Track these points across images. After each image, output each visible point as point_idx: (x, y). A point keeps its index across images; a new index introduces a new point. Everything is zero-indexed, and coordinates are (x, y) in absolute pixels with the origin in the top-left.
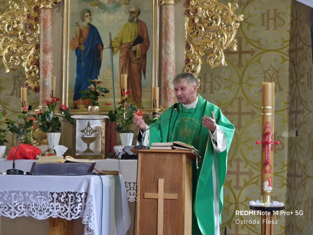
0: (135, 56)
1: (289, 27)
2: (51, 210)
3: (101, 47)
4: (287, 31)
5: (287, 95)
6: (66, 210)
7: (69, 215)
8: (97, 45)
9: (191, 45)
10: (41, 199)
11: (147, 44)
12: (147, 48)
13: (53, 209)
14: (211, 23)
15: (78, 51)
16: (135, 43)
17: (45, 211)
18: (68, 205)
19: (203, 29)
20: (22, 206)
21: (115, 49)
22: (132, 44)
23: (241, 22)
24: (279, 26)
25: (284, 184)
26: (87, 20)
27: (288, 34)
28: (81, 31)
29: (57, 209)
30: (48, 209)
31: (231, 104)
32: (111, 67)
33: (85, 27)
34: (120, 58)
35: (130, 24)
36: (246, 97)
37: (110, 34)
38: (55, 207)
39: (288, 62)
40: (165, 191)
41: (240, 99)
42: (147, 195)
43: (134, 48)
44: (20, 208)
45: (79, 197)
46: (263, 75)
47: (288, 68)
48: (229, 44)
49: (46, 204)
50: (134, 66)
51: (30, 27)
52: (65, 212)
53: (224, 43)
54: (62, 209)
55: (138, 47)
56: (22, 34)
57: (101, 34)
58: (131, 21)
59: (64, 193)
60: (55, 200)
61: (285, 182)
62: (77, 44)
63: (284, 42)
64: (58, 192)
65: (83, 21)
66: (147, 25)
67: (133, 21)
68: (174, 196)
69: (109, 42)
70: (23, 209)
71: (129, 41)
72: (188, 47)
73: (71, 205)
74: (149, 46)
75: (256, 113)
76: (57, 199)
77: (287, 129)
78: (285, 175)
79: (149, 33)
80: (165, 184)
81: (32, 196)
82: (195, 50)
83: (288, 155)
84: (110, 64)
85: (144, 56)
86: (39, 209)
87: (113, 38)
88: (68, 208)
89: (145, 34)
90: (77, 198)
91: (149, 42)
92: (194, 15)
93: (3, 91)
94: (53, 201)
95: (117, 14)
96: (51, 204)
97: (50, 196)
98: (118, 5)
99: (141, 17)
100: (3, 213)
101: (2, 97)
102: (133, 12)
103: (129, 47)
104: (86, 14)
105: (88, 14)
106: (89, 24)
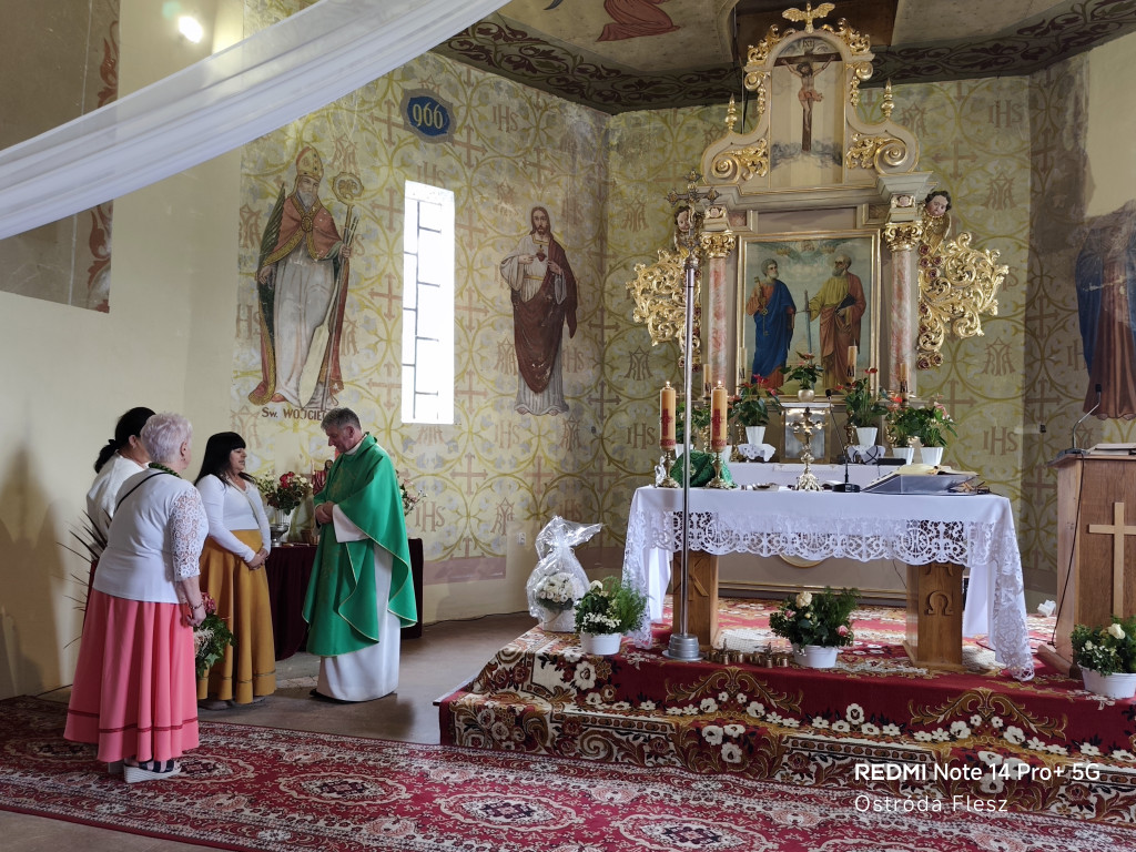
0: (844, 322)
1: (1025, 287)
2: (934, 551)
3: (792, 310)
4: (1023, 292)
5: (1021, 378)
6: (964, 551)
7: (969, 559)
8: (786, 307)
9: (928, 307)
10: (915, 532)
11: (861, 306)
12: (862, 311)
13: (939, 548)
14: (961, 278)
15: (757, 316)
16: (844, 305)
17: (924, 552)
18: (966, 543)
19: (949, 284)
20: (880, 542)
21: (814, 313)
22: (839, 306)
23: (1005, 276)
24: (1010, 285)
25: (1017, 497)
26: (772, 274)
27: (1024, 296)
28: (762, 288)
29: (945, 549)
30: (930, 549)
31: (940, 389)
32: (807, 337)
33: (768, 284)
34: (821, 325)
35: (836, 279)
36: (962, 381)
37: (806, 293)
38: (942, 546)
39: (1023, 334)
40: (1127, 521)
41: (953, 383)
42: (1095, 529)
43: (841, 312)
44: (878, 545)
45: (987, 531)
46: (987, 351)
47: (1023, 342)
48: (986, 306)
49: (925, 540)
50: (842, 336)
52: (961, 553)
53: (979, 305)
54: (955, 549)
55: (848, 310)
56: (677, 293)
58: (837, 274)
59: (959, 524)
60: (941, 535)
61: (1019, 493)
62: (756, 306)
63: (1018, 306)
64: (947, 522)
65: (766, 275)
66: (861, 280)
67: (840, 274)
69: (804, 303)
70: (881, 548)
71: (835, 302)
72: (923, 309)
74: (864, 308)
75: (976, 402)
76: (946, 533)
77: (1021, 422)
78: (1018, 484)
79: (865, 292)
80: (1127, 511)
82: (934, 313)
83: (1023, 457)
84: (806, 333)
85: (858, 323)
86: (912, 549)
87: (810, 299)
89: (859, 292)
90: (984, 532)
91: (863, 303)
92: (933, 266)
93: (616, 371)
94: (937, 536)
95: (816, 265)
96: (935, 540)
97: (932, 528)
98: (818, 253)
99: (852, 270)
100: (848, 553)
101: (614, 379)
102: (841, 263)
103: (835, 309)
104: (770, 266)
105: (773, 266)
106: (775, 279)
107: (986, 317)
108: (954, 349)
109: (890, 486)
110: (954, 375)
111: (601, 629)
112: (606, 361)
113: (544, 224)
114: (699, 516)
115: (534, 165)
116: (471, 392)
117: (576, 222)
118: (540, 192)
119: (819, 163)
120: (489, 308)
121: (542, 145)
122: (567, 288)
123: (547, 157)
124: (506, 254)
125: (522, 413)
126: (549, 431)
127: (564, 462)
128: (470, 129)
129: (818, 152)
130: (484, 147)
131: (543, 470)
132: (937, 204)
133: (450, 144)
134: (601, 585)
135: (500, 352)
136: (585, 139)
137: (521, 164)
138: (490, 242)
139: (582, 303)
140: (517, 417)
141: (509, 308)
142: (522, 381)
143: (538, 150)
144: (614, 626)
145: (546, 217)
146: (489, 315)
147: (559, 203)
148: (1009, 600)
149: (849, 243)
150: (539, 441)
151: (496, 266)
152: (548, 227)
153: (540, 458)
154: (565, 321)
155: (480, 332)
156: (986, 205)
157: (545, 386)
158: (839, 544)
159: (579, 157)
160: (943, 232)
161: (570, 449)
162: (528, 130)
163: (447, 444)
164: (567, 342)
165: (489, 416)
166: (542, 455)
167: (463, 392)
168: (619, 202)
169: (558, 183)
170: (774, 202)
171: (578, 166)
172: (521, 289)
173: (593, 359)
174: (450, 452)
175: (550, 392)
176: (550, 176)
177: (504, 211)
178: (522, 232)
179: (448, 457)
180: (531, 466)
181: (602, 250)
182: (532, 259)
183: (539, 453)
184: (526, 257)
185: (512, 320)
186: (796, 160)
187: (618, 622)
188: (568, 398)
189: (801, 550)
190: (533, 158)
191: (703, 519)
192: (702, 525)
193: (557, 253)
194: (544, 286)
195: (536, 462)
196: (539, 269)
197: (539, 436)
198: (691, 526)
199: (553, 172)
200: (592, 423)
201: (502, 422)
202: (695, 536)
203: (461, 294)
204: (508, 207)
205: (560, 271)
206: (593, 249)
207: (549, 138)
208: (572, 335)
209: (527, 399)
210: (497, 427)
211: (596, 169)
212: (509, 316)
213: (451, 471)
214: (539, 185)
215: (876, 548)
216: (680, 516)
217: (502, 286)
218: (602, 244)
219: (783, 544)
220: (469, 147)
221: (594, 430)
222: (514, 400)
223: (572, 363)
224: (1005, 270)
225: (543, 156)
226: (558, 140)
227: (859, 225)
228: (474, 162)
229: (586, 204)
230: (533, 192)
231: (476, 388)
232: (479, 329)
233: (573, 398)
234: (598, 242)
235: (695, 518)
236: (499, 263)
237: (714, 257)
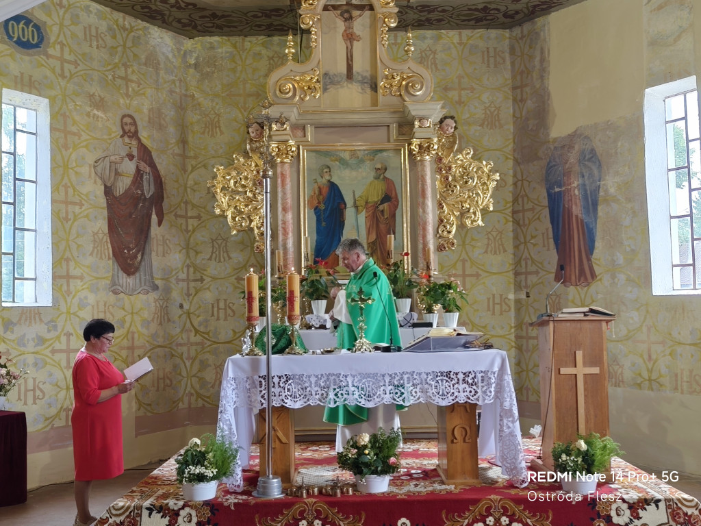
0: (383, 215)
1: (511, 188)
2: (456, 394)
3: (343, 206)
4: (510, 192)
5: (512, 256)
6: (476, 392)
7: (481, 399)
8: (339, 203)
9: (444, 204)
10: (442, 380)
11: (396, 203)
12: (396, 207)
13: (459, 392)
14: (466, 182)
15: (316, 210)
16: (382, 202)
17: (449, 395)
18: (478, 387)
19: (458, 187)
20: (418, 390)
21: (360, 208)
22: (379, 203)
23: (497, 181)
24: (501, 187)
25: (512, 347)
26: (328, 178)
27: (511, 195)
28: (320, 188)
29: (464, 392)
30: (453, 393)
31: (454, 266)
32: (356, 227)
33: (324, 184)
34: (366, 217)
35: (376, 181)
36: (470, 259)
37: (354, 192)
38: (461, 390)
39: (511, 223)
40: (585, 365)
41: (464, 261)
42: (564, 371)
43: (381, 207)
44: (416, 392)
45: (492, 377)
46: (487, 236)
47: (511, 229)
48: (485, 203)
49: (450, 386)
50: (382, 226)
51: (259, 183)
52: (475, 395)
53: (480, 203)
54: (471, 392)
55: (386, 205)
56: (251, 191)
57: (343, 192)
58: (377, 178)
59: (472, 372)
60: (461, 381)
61: (513, 344)
62: (315, 203)
63: (507, 203)
64: (464, 372)
65: (322, 177)
66: (395, 183)
67: (379, 178)
68: (596, 370)
69: (353, 201)
70: (419, 394)
71: (376, 200)
72: (440, 206)
73: (483, 387)
74: (398, 205)
75: (480, 275)
76: (464, 380)
77: (513, 290)
78: (512, 337)
79: (397, 192)
80: (584, 357)
81: (430, 377)
82: (448, 208)
83: (515, 317)
84: (355, 224)
85: (393, 216)
86: (441, 393)
87: (357, 197)
88: (478, 391)
89: (394, 192)
90: (490, 378)
91: (397, 201)
92: (446, 172)
93: (199, 255)
94: (458, 383)
95: (360, 170)
96: (456, 386)
97: (454, 377)
98: (362, 161)
99: (388, 175)
100: (395, 400)
101: (198, 262)
102: (379, 169)
103: (376, 206)
104: (325, 171)
105: (328, 170)
106: (329, 181)
107: (485, 211)
108: (463, 235)
109: (423, 346)
110: (464, 256)
111: (201, 478)
112: (190, 247)
113: (133, 129)
114: (280, 378)
115: (122, 78)
116: (68, 277)
117: (161, 128)
118: (128, 102)
119: (360, 90)
120: (84, 202)
121: (129, 61)
122: (155, 184)
123: (133, 71)
124: (99, 154)
125: (115, 293)
126: (141, 309)
127: (155, 336)
128: (62, 45)
129: (359, 81)
130: (76, 60)
131: (137, 343)
132: (448, 125)
133: (44, 58)
134: (198, 442)
135: (95, 241)
136: (167, 58)
137: (110, 77)
138: (85, 143)
139: (168, 197)
140: (112, 297)
141: (103, 201)
142: (116, 265)
143: (125, 65)
144: (211, 475)
145: (134, 123)
146: (84, 208)
147: (146, 111)
148: (509, 427)
149: (385, 154)
150: (132, 318)
151: (90, 165)
152: (136, 132)
153: (133, 333)
154: (154, 213)
155: (76, 223)
156: (482, 125)
157: (137, 269)
158: (388, 392)
159: (162, 73)
160: (452, 147)
161: (161, 324)
162: (116, 48)
163: (46, 324)
164: (155, 230)
165: (86, 298)
166: (135, 330)
167: (61, 277)
168: (198, 112)
169: (144, 94)
170: (327, 119)
171: (161, 80)
172: (113, 184)
173: (179, 244)
174: (49, 331)
175: (141, 275)
176: (136, 89)
177: (97, 118)
178: (113, 135)
179: (48, 336)
180: (125, 341)
181: (184, 151)
182: (122, 158)
183: (133, 329)
184: (117, 157)
185: (105, 213)
186: (342, 87)
187: (215, 471)
188: (158, 279)
189: (360, 400)
190: (121, 72)
191: (283, 380)
192: (282, 385)
193: (145, 154)
194: (134, 183)
195: (130, 336)
196: (129, 167)
197: (132, 313)
198: (274, 387)
199: (139, 85)
200: (179, 300)
201: (98, 302)
202: (277, 394)
203: (58, 189)
204: (99, 114)
205: (148, 169)
206: (177, 151)
207: (135, 55)
208: (160, 223)
209: (121, 282)
210: (93, 306)
211: (177, 84)
212: (102, 208)
213: (50, 348)
214: (127, 95)
215: (414, 394)
216: (264, 379)
217: (95, 182)
218: (184, 147)
219: (345, 396)
220: (63, 61)
221: (181, 306)
222: (108, 282)
223: (161, 248)
224: (497, 177)
225: (130, 71)
226: (143, 57)
227: (392, 140)
228: (67, 74)
229: (169, 113)
230: (121, 101)
231: (73, 272)
232: (75, 221)
233: (162, 279)
234: (181, 145)
235: (276, 380)
236: (92, 163)
237: (281, 162)
